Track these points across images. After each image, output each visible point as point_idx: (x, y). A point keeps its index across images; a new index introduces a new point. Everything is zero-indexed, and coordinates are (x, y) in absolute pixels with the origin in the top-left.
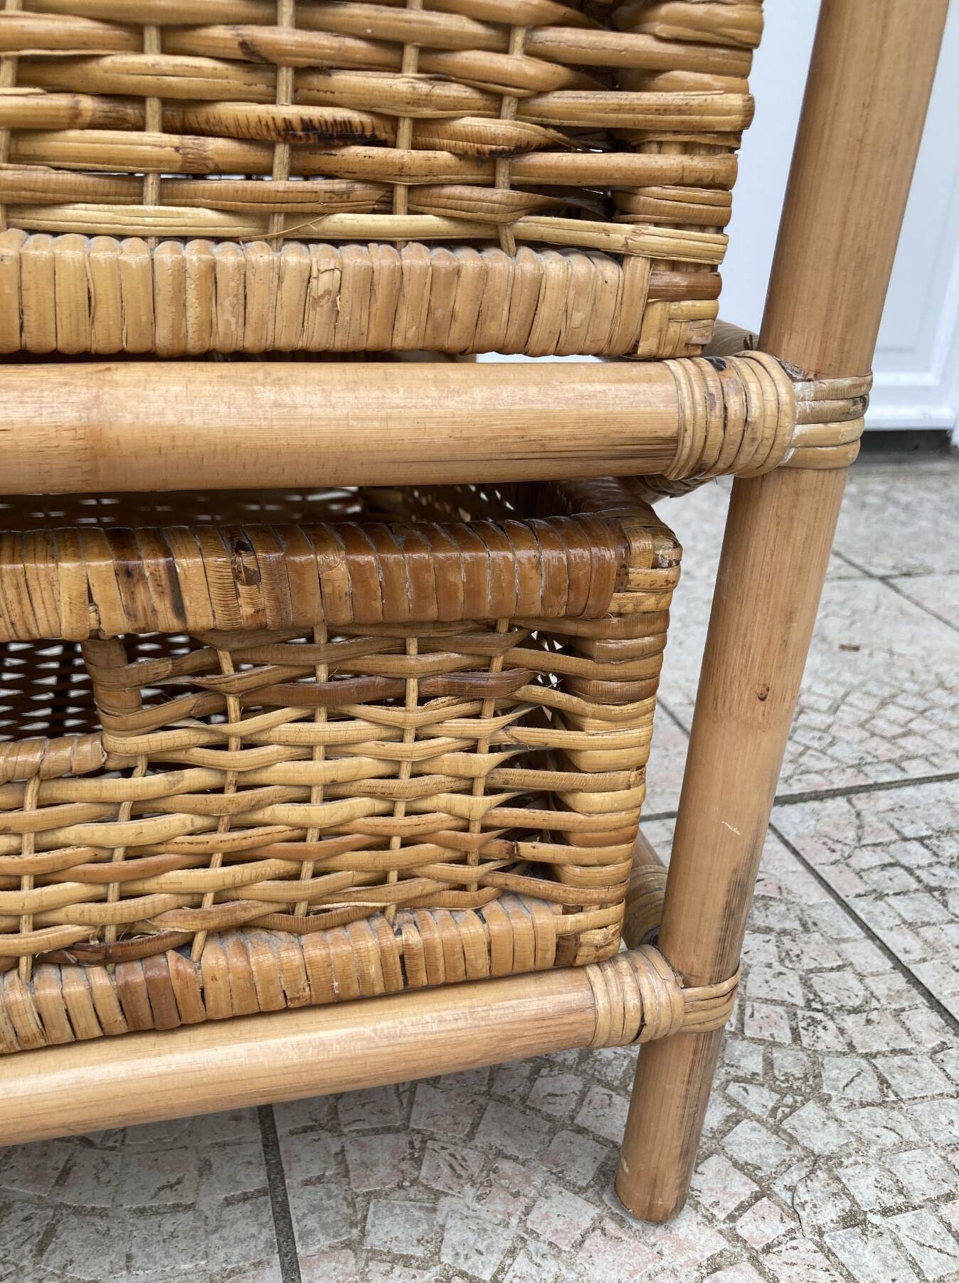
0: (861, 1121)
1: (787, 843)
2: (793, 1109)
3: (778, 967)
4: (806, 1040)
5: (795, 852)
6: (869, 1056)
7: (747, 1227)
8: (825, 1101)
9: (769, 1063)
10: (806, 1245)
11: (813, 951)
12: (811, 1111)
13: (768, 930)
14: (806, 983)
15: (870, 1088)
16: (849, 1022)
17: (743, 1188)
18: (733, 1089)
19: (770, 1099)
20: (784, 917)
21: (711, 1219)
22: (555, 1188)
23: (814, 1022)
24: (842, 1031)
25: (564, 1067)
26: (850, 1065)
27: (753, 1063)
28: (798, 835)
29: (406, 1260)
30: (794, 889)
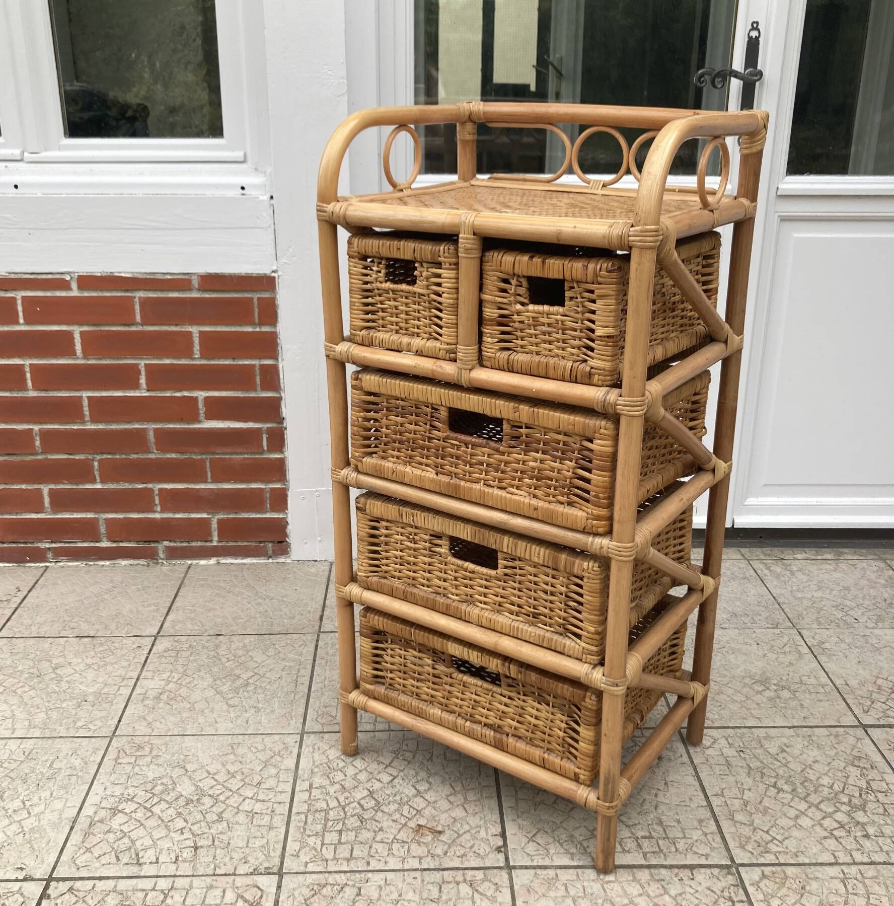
0: (876, 818)
1: (873, 741)
2: (855, 812)
3: (859, 777)
4: (864, 796)
5: (875, 744)
6: (882, 804)
7: (835, 833)
8: (865, 812)
9: (850, 801)
10: (851, 839)
11: (873, 774)
12: (861, 813)
13: (859, 767)
14: (868, 783)
15: (881, 811)
16: (879, 795)
17: (836, 825)
18: (838, 805)
19: (848, 808)
20: (865, 763)
21: (826, 830)
22: (783, 817)
23: (868, 793)
24: (876, 796)
25: (787, 792)
26: (876, 805)
27: (846, 800)
28: (878, 739)
29: (745, 824)
30: (871, 755)
